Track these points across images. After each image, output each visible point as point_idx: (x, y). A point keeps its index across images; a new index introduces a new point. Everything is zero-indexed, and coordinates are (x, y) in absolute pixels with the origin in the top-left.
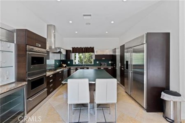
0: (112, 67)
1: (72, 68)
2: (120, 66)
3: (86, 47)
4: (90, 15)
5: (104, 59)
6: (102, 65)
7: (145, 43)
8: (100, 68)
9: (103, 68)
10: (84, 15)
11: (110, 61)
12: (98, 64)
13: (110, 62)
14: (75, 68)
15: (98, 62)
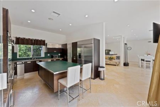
0: (63, 58)
1: (18, 63)
2: (72, 57)
3: (36, 39)
4: (59, 14)
5: (55, 51)
6: (54, 57)
7: (93, 43)
8: (53, 60)
9: (55, 60)
10: (54, 12)
11: (59, 53)
12: (49, 56)
13: (59, 55)
14: (23, 63)
15: (49, 55)
